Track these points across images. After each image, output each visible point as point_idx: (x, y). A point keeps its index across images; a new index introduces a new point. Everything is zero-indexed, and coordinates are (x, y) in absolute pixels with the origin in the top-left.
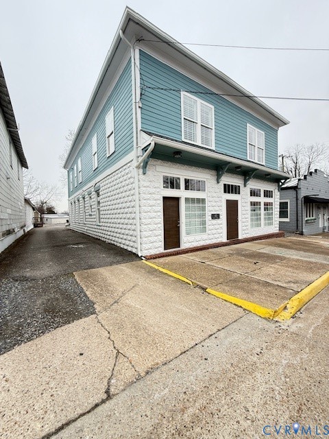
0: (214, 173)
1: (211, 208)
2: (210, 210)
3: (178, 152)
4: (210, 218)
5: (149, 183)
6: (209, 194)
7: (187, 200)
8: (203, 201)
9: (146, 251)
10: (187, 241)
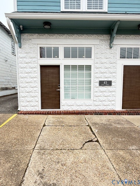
0: (106, 37)
1: (98, 75)
2: (96, 76)
3: (47, 23)
4: (98, 84)
5: (26, 55)
6: (97, 61)
7: (67, 67)
8: (89, 68)
9: (23, 108)
10: (66, 104)
